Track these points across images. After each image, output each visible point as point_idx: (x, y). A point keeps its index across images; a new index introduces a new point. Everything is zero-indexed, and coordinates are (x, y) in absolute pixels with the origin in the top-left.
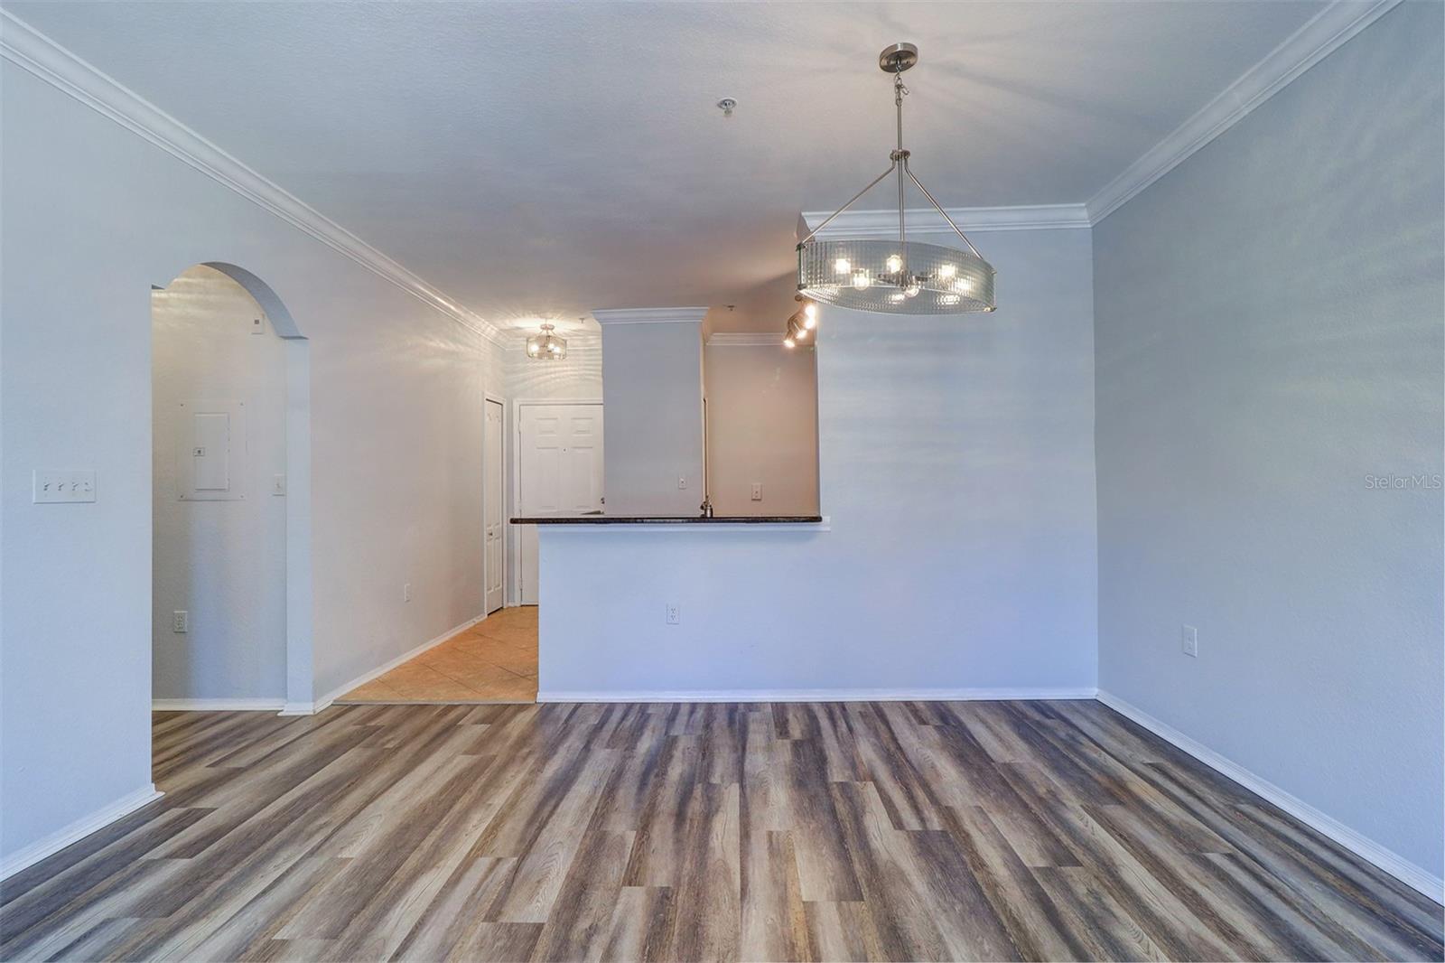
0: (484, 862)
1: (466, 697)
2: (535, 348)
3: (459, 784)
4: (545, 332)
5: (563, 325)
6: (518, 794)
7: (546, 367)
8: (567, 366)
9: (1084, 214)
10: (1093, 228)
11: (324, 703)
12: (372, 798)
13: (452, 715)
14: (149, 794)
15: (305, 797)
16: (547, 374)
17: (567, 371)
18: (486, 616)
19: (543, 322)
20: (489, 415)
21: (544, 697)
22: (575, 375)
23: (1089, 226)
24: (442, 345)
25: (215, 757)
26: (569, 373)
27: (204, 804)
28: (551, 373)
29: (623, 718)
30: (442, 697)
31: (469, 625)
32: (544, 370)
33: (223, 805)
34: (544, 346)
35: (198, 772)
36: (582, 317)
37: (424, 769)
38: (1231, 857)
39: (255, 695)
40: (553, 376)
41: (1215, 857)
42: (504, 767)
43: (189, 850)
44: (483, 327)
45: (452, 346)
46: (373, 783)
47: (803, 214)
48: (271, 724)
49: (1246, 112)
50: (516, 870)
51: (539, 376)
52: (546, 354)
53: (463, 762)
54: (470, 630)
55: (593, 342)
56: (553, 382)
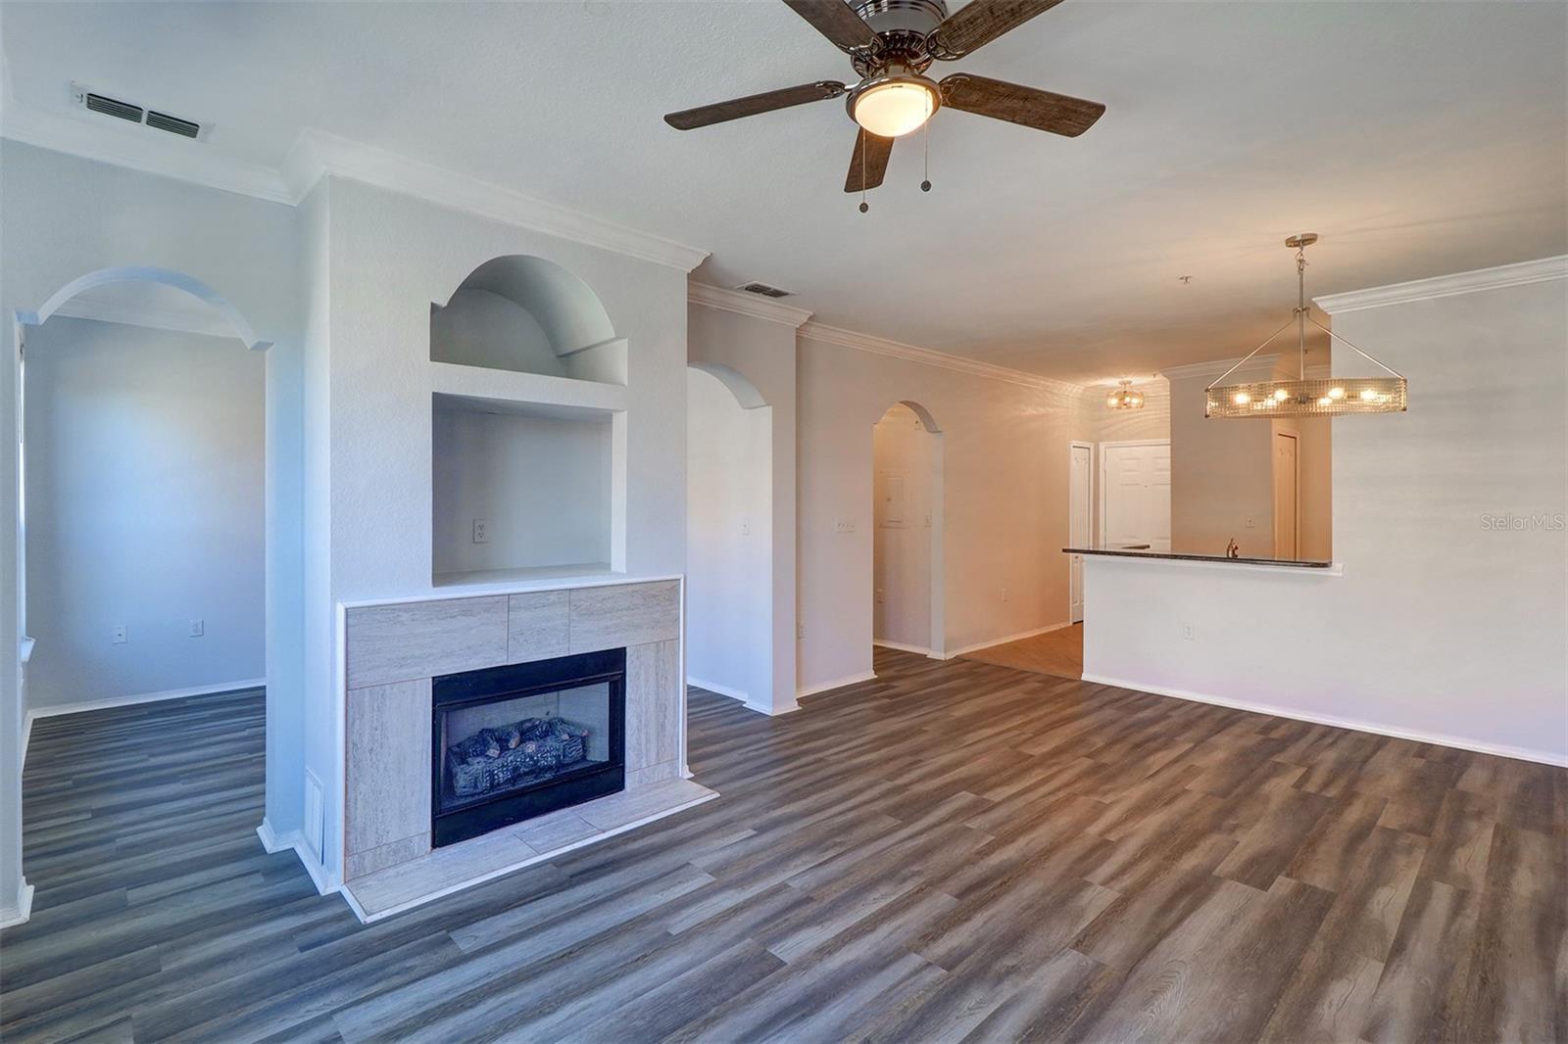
0: (1016, 732)
1: (1036, 668)
2: (1114, 402)
3: (1018, 703)
4: (1123, 388)
5: (1137, 380)
6: (1046, 715)
7: (1125, 414)
11: (951, 655)
12: (968, 699)
13: (1023, 676)
14: (871, 675)
15: (939, 691)
16: (1130, 419)
18: (1071, 624)
19: (1121, 380)
20: (1076, 459)
21: (1085, 677)
24: (1034, 412)
25: (898, 668)
27: (894, 684)
28: (1134, 418)
29: (1138, 700)
30: (1021, 665)
31: (1055, 627)
33: (902, 686)
34: (1122, 399)
35: (890, 672)
37: (999, 694)
39: (914, 644)
40: (1136, 420)
42: (1043, 704)
43: (890, 697)
44: (1069, 389)
45: (1042, 410)
46: (970, 694)
48: (922, 659)
50: (1031, 738)
52: (1123, 404)
53: (1019, 696)
54: (1055, 631)
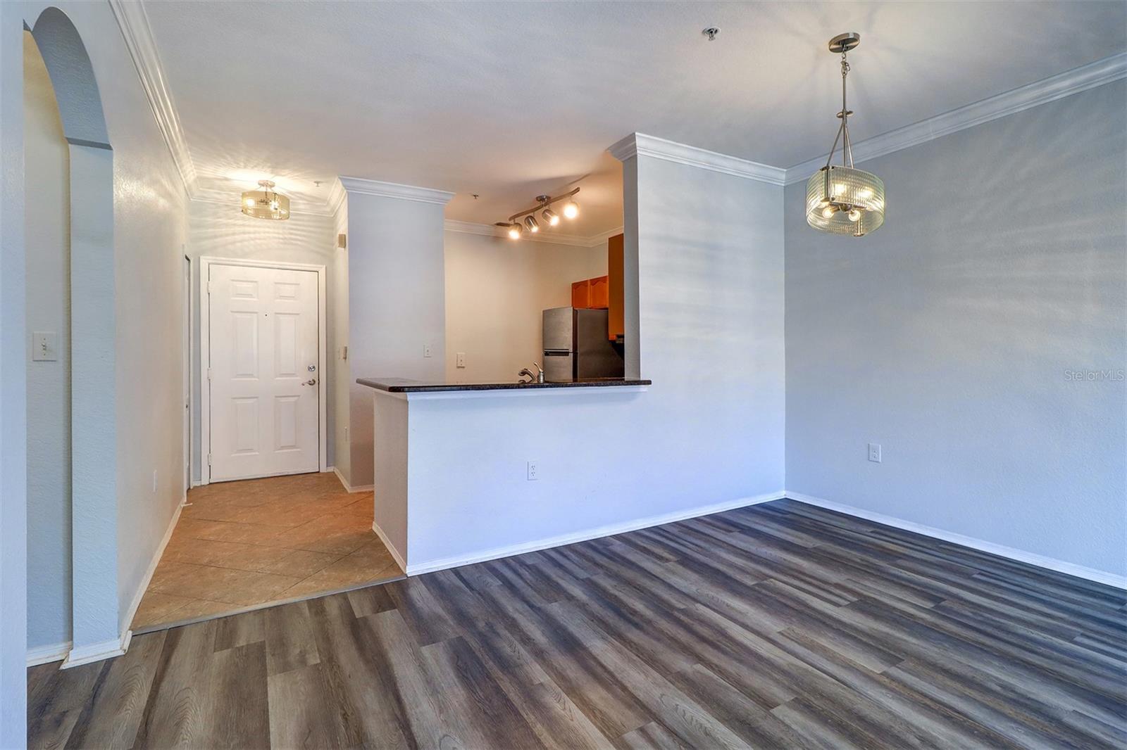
2: (250, 203)
4: (263, 189)
5: (286, 185)
7: (243, 225)
8: (269, 227)
9: (784, 176)
10: (785, 187)
16: (244, 233)
17: (268, 232)
18: (186, 499)
22: (279, 238)
23: (783, 185)
26: (271, 235)
31: (179, 512)
32: (242, 229)
34: (263, 202)
36: (318, 180)
38: (980, 574)
40: (252, 236)
41: (975, 576)
47: (636, 133)
49: (933, 138)
51: (234, 234)
54: (184, 517)
55: (302, 207)
56: (252, 242)
